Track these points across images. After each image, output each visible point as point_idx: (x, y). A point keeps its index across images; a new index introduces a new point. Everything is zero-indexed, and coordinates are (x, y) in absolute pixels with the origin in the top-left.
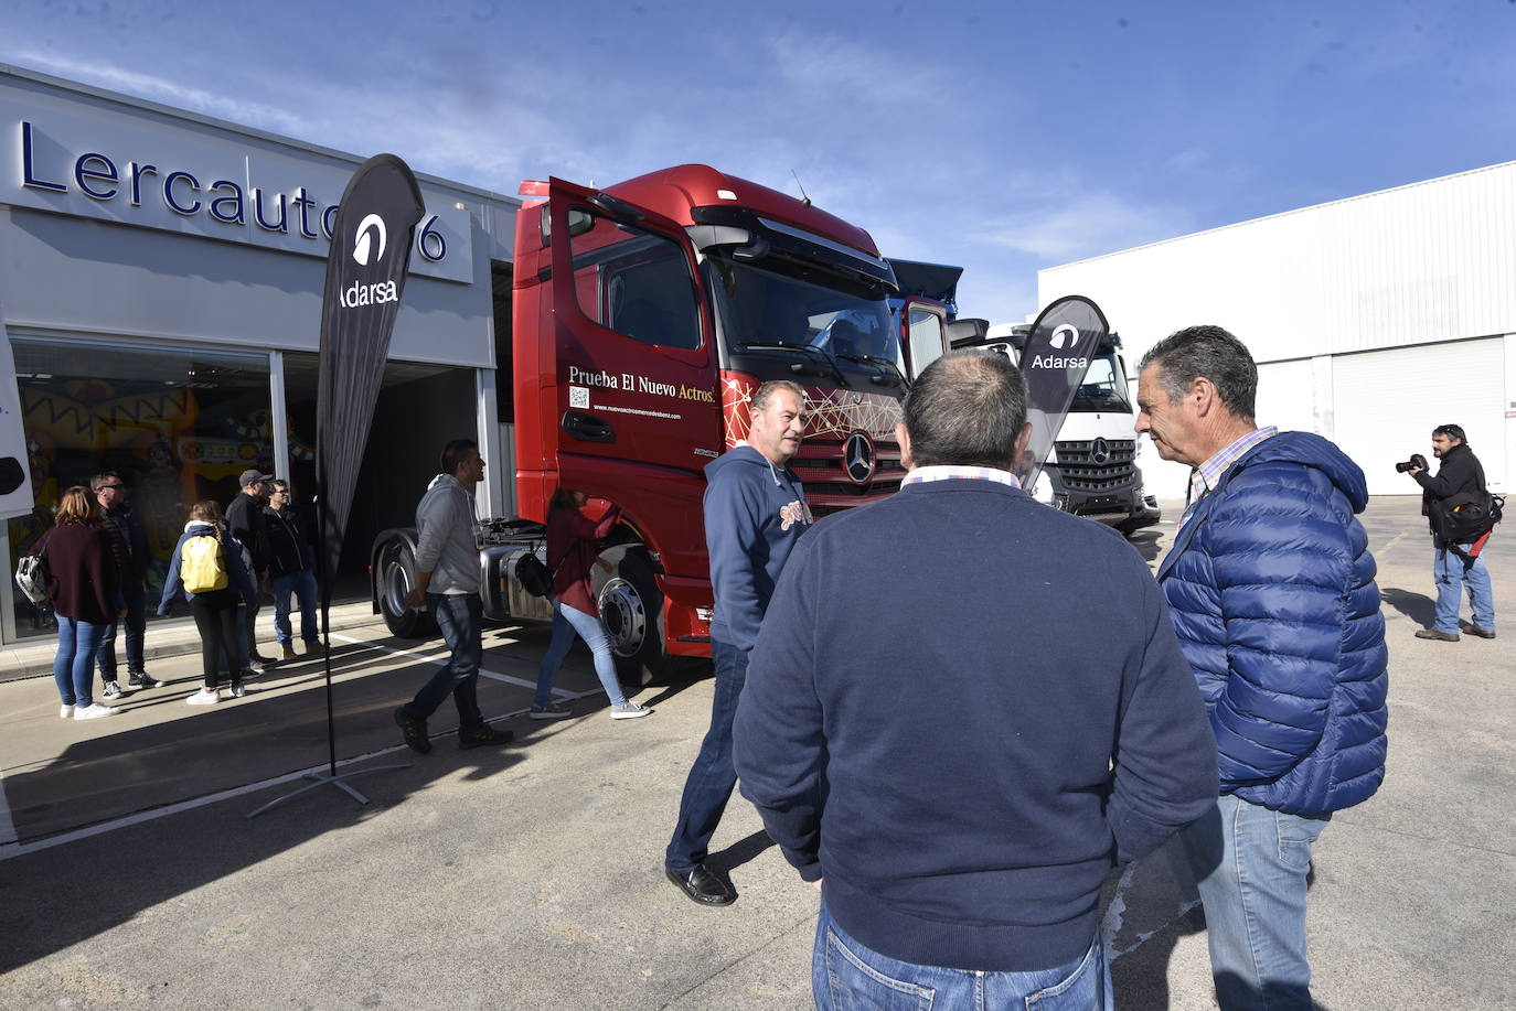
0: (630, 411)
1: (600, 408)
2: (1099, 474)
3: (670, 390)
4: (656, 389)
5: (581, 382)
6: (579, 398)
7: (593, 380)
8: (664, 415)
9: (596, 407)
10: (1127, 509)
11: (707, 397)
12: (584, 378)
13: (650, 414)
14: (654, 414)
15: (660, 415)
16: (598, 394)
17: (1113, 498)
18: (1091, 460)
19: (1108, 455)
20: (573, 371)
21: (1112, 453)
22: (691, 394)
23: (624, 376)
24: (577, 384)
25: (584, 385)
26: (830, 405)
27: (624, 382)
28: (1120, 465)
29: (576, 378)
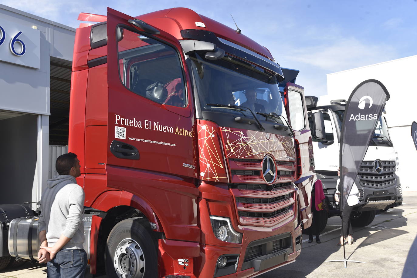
0: (148, 141)
1: (132, 139)
2: (379, 179)
3: (170, 130)
4: (162, 129)
5: (122, 124)
6: (120, 133)
7: (129, 123)
8: (167, 144)
9: (130, 139)
10: (393, 198)
11: (190, 134)
12: (124, 121)
13: (160, 143)
14: (162, 143)
15: (165, 144)
16: (130, 131)
17: (386, 191)
18: (374, 171)
19: (382, 169)
20: (118, 118)
21: (385, 167)
22: (182, 132)
23: (146, 121)
24: (119, 125)
25: (123, 126)
26: (254, 140)
27: (146, 124)
28: (388, 174)
29: (119, 122)
